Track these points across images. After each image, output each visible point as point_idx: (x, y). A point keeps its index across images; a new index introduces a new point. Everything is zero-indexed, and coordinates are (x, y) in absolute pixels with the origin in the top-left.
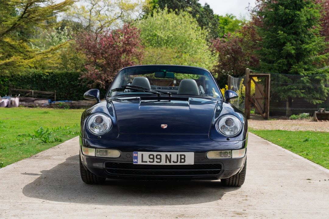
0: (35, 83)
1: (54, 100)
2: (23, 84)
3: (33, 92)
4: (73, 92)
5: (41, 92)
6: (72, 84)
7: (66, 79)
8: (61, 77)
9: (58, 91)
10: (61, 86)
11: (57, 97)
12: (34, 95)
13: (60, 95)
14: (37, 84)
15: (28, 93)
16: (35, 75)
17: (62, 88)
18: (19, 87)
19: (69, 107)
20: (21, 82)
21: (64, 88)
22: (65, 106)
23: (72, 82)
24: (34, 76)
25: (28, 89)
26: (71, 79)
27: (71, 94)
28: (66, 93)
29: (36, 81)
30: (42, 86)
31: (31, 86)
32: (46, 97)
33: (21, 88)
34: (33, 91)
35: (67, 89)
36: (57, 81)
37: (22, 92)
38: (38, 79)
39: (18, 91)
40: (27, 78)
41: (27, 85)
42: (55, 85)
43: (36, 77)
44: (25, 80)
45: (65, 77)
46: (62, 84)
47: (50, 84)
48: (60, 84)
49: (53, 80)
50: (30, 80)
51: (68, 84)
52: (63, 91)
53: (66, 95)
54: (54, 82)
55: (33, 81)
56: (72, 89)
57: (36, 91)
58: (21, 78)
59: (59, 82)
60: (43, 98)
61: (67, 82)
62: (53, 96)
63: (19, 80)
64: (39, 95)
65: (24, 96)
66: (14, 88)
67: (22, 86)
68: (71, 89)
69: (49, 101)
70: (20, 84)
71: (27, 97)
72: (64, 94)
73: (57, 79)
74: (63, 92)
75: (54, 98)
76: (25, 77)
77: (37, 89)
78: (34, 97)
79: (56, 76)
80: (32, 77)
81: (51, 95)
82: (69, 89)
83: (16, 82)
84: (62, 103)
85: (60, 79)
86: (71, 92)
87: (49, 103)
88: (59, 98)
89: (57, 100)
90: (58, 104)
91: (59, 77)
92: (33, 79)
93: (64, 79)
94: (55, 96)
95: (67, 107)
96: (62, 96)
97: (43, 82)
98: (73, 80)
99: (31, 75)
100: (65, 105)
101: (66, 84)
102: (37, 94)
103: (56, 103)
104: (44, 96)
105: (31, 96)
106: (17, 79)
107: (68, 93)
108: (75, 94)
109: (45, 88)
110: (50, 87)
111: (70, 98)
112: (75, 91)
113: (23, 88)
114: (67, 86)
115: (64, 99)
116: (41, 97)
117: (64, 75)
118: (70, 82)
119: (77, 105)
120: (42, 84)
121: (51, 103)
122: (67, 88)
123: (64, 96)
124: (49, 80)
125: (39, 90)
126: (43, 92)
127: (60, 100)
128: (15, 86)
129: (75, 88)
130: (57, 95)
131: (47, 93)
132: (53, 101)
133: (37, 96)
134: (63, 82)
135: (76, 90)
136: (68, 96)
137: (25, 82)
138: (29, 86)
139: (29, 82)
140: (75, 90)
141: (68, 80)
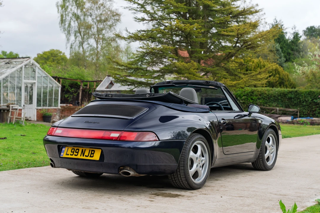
0: (280, 101)
1: (297, 117)
2: (270, 102)
3: (278, 110)
4: (316, 109)
5: (285, 109)
6: (314, 102)
7: (309, 97)
8: (305, 95)
9: (301, 108)
10: (304, 103)
11: (300, 114)
12: (279, 112)
13: (303, 112)
14: (282, 102)
15: (274, 110)
16: (281, 94)
17: (305, 105)
18: (266, 105)
19: (309, 123)
20: (268, 100)
21: (308, 106)
22: (305, 123)
23: (314, 100)
24: (279, 94)
25: (274, 107)
26: (314, 97)
27: (313, 111)
28: (309, 110)
29: (281, 99)
30: (287, 104)
31: (277, 103)
32: (290, 114)
33: (268, 105)
34: (278, 108)
35: (310, 107)
36: (300, 99)
37: (269, 109)
38: (283, 97)
39: (265, 108)
40: (273, 96)
41: (273, 103)
42: (299, 103)
43: (281, 95)
44: (271, 99)
45: (308, 95)
46: (305, 102)
47: (294, 102)
48: (303, 102)
49: (297, 98)
50: (276, 98)
51: (311, 102)
52: (306, 108)
53: (309, 112)
54: (298, 100)
55: (279, 99)
56: (315, 107)
57: (281, 108)
58: (268, 97)
59: (303, 100)
60: (287, 115)
61: (310, 100)
62: (296, 113)
63: (266, 98)
64: (283, 112)
65: (270, 113)
66: (261, 106)
67: (269, 103)
68: (313, 107)
69: (292, 118)
70: (266, 102)
71: (272, 113)
72: (306, 112)
73: (301, 97)
74: (306, 110)
75: (297, 115)
76: (271, 95)
77: (282, 107)
78: (279, 114)
79: (299, 95)
80: (278, 95)
81: (295, 112)
82: (312, 107)
83: (264, 100)
84: (304, 119)
85: (303, 97)
86: (313, 110)
87: (291, 120)
88: (302, 115)
89: (300, 117)
90: (299, 120)
91: (302, 96)
92: (278, 98)
93: (307, 97)
94: (298, 114)
95: (307, 124)
96: (305, 113)
97: (287, 100)
98: (315, 98)
99: (277, 94)
100: (305, 121)
101: (309, 102)
102: (282, 111)
103: (298, 119)
104: (287, 113)
105: (276, 113)
106: (264, 97)
107: (311, 111)
108: (318, 111)
109: (289, 106)
110: (293, 104)
111: (312, 115)
112: (317, 109)
113: (269, 106)
114: (310, 103)
115: (307, 116)
116: (285, 114)
117: (307, 93)
118: (313, 100)
119: (317, 122)
120: (287, 101)
121: (293, 119)
122: (310, 105)
123: (307, 113)
124: (294, 98)
125: (284, 107)
126: (287, 109)
127: (303, 117)
128: (262, 104)
129: (317, 106)
130: (300, 112)
131: (291, 110)
132: (295, 118)
133: (281, 113)
134: (307, 99)
135: (319, 107)
136: (311, 113)
137: (272, 100)
138: (274, 104)
139: (274, 100)
140: (317, 107)
141: (311, 98)
